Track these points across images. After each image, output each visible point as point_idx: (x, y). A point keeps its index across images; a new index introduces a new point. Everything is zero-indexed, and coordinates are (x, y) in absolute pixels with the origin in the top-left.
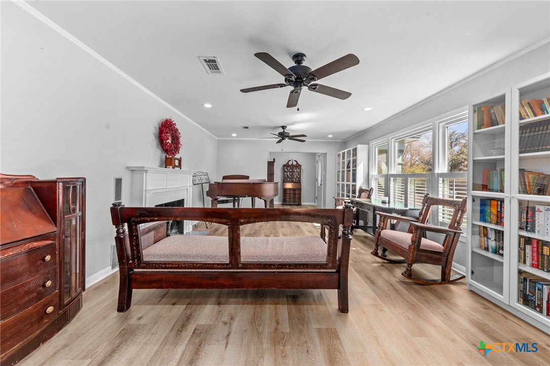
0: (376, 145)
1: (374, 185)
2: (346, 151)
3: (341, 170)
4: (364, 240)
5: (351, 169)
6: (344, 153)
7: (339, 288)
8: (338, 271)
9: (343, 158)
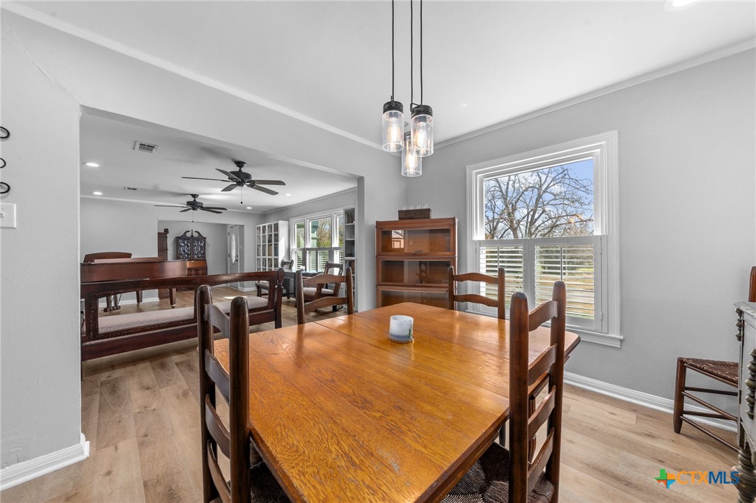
0: (295, 221)
1: (294, 257)
2: (267, 225)
3: (261, 244)
4: (288, 303)
5: (273, 243)
6: (264, 227)
7: (276, 320)
8: (275, 310)
9: (264, 232)
